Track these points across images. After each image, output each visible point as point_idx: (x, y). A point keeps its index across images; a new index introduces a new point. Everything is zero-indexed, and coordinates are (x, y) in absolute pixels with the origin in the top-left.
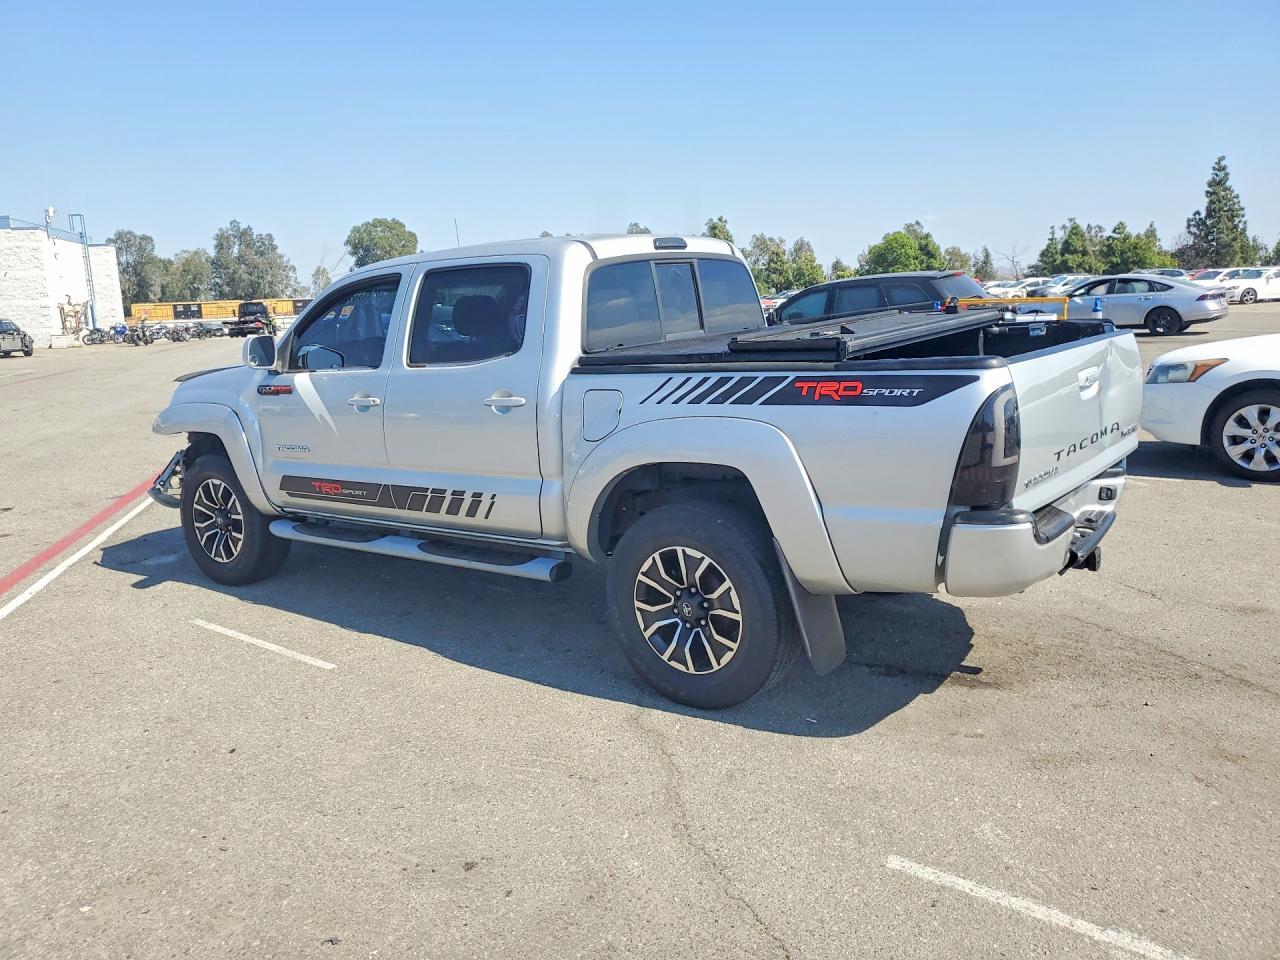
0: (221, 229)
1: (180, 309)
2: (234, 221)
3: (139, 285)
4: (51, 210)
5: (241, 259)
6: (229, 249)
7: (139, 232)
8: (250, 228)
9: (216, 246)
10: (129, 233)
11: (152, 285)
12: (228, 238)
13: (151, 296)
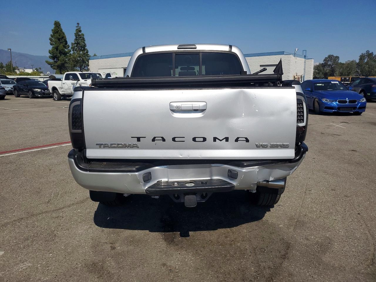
0: (362, 53)
1: (343, 79)
2: (368, 51)
3: (332, 71)
4: (297, 49)
5: (367, 63)
6: (364, 60)
7: (335, 55)
8: (372, 53)
9: (359, 59)
10: (332, 55)
11: (336, 71)
12: (364, 56)
13: (335, 75)
